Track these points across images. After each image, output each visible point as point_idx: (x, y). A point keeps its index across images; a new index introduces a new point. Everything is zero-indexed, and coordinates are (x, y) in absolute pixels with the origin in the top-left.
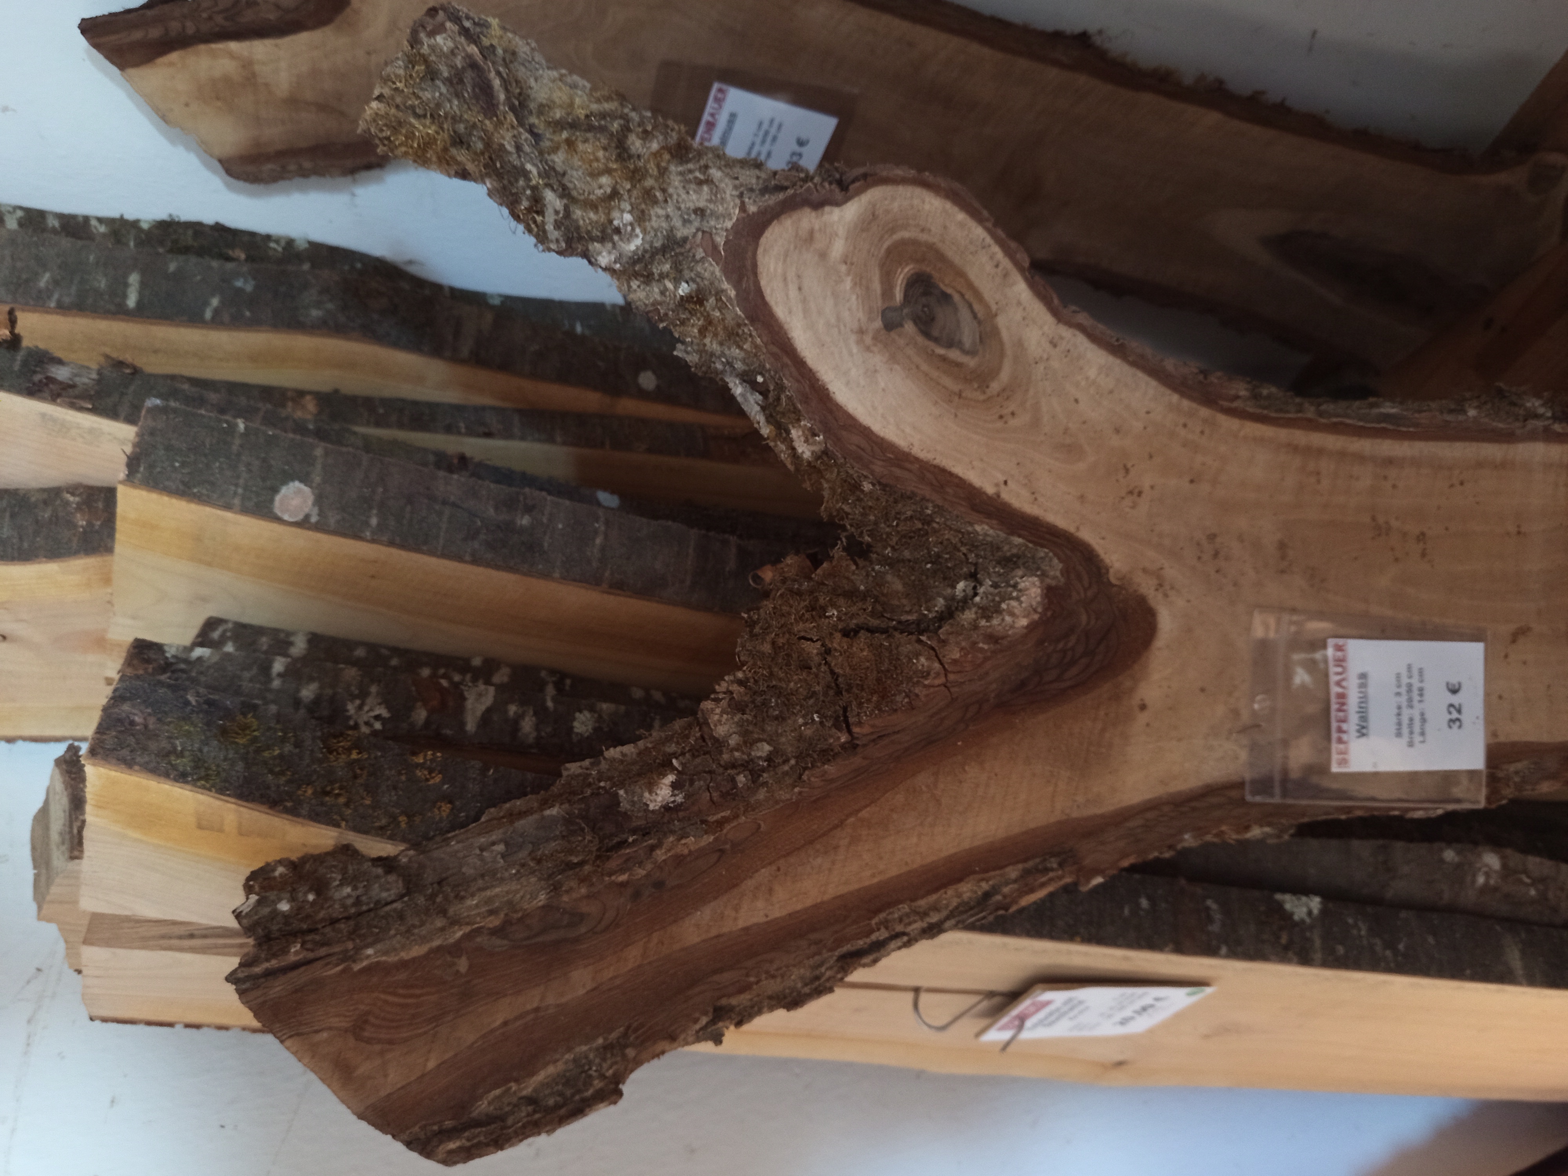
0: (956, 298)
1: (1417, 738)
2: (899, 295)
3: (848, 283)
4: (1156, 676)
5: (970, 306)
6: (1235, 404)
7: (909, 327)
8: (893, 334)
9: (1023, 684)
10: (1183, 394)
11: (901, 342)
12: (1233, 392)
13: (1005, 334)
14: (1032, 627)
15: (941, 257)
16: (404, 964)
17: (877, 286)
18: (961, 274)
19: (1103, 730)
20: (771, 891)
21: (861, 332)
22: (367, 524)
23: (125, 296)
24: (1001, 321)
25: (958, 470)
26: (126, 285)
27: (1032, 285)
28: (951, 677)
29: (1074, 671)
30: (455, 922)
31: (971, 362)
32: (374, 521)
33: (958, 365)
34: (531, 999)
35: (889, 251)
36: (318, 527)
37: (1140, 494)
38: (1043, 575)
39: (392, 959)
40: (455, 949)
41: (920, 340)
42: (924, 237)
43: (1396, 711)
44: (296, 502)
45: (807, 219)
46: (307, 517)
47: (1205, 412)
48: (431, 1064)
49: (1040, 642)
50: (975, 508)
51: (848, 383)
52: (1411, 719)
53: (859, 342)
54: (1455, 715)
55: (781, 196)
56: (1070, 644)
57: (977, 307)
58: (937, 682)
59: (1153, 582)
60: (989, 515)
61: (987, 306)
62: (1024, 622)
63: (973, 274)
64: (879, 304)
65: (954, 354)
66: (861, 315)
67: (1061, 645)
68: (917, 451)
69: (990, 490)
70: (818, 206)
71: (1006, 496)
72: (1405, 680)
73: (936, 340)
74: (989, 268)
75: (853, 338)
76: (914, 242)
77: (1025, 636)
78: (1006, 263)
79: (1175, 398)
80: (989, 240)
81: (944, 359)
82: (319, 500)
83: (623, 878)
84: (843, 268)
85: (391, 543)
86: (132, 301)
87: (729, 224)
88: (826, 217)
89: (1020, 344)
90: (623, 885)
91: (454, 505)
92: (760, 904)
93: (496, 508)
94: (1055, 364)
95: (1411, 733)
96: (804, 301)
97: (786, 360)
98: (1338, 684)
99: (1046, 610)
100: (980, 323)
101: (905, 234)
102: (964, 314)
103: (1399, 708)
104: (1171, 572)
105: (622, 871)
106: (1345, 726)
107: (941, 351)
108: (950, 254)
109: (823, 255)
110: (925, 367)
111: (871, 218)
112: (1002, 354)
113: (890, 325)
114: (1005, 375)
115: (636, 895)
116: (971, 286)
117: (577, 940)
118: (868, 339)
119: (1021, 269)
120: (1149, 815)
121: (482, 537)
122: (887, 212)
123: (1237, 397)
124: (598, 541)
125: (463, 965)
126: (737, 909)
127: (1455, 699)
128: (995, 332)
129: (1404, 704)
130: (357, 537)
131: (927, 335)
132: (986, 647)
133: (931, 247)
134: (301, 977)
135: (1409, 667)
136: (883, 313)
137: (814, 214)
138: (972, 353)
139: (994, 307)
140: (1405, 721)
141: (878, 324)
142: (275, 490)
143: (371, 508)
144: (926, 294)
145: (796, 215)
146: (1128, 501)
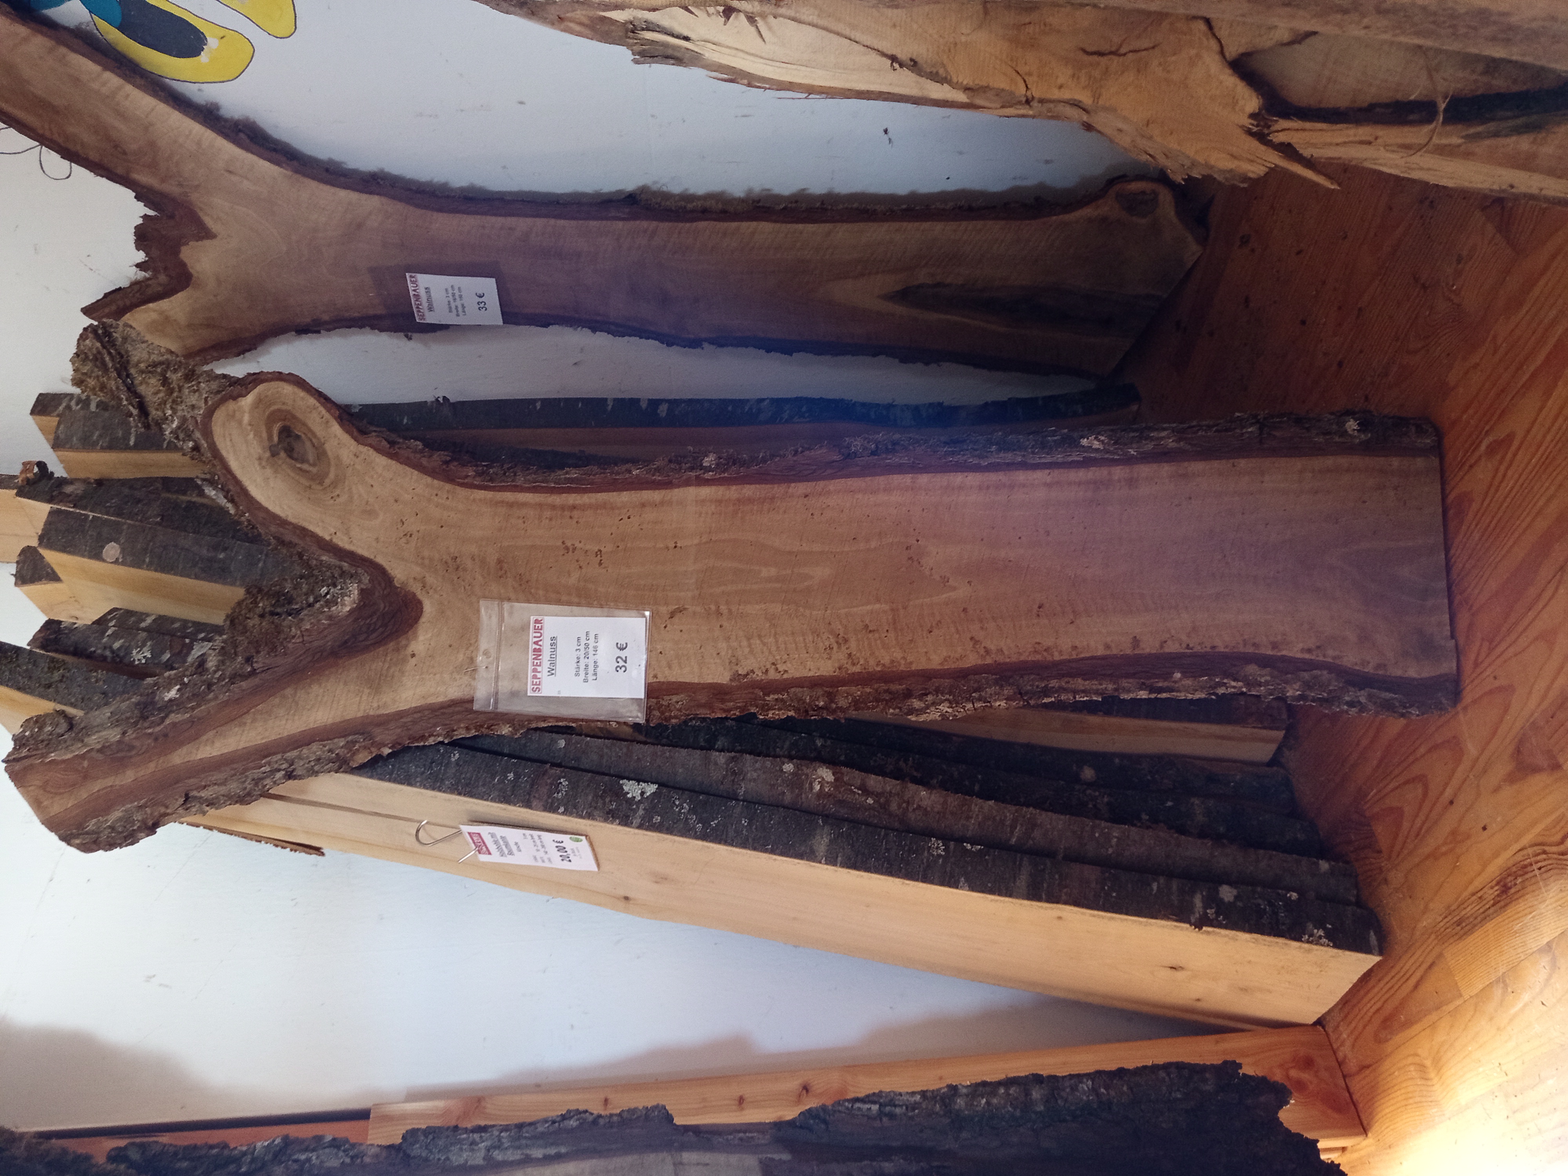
0: (303, 436)
1: (590, 677)
2: (276, 439)
3: (251, 436)
4: (421, 638)
5: (311, 440)
6: (466, 481)
7: (283, 454)
8: (275, 458)
9: (346, 642)
10: (434, 478)
11: (280, 462)
12: (464, 474)
13: (330, 453)
14: (351, 612)
15: (294, 417)
16: (64, 761)
17: (265, 435)
18: (304, 424)
19: (389, 668)
20: (213, 742)
21: (260, 459)
22: (144, 561)
23: (129, 440)
24: (327, 447)
25: (311, 528)
26: (130, 434)
27: (342, 425)
28: (305, 638)
29: (375, 635)
30: (86, 745)
31: (314, 470)
32: (147, 560)
33: (307, 472)
34: (109, 782)
35: (268, 417)
36: (124, 564)
37: (411, 536)
38: (360, 582)
39: (60, 759)
40: (83, 757)
41: (288, 460)
42: (284, 407)
43: (576, 660)
44: (112, 552)
45: (231, 405)
46: (117, 559)
47: (448, 486)
48: (69, 805)
49: (356, 620)
50: (320, 548)
51: (256, 486)
52: (587, 666)
53: (260, 464)
54: (621, 663)
55: (219, 396)
56: (374, 620)
57: (314, 440)
58: (298, 641)
59: (420, 585)
60: (329, 551)
61: (318, 439)
62: (348, 609)
63: (310, 424)
64: (267, 444)
65: (305, 466)
66: (260, 451)
67: (368, 621)
68: (291, 519)
69: (327, 538)
70: (235, 398)
71: (335, 540)
72: (583, 641)
73: (296, 460)
74: (318, 420)
75: (257, 462)
76: (279, 410)
77: (347, 616)
78: (327, 415)
79: (429, 480)
80: (318, 404)
81: (300, 469)
82: (123, 551)
83: (150, 731)
84: (249, 428)
85: (156, 570)
86: (132, 443)
87: (201, 412)
88: (239, 404)
89: (338, 458)
90: (150, 734)
91: (187, 549)
92: (208, 748)
93: (208, 550)
94: (358, 467)
95: (586, 674)
96: (233, 446)
97: (229, 476)
98: (536, 643)
99: (360, 601)
100: (317, 448)
101: (275, 407)
102: (308, 444)
103: (578, 658)
104: (430, 579)
105: (149, 728)
106: (539, 669)
107: (299, 465)
108: (298, 415)
109: (240, 422)
110: (292, 474)
111: (259, 401)
112: (329, 464)
113: (274, 454)
114: (332, 476)
115: (156, 739)
116: (310, 430)
117: (131, 757)
118: (264, 463)
119: (336, 419)
120: (416, 716)
121: (200, 565)
122: (266, 396)
123: (467, 476)
124: (260, 565)
125: (86, 764)
126: (198, 749)
127: (623, 654)
128: (324, 453)
129: (582, 656)
130: (139, 567)
131: (291, 457)
132: (325, 622)
133: (288, 412)
134: (26, 762)
135: (587, 633)
136: (270, 447)
137: (234, 402)
138: (314, 465)
139: (322, 440)
140: (582, 667)
141: (268, 454)
142: (103, 547)
143: (146, 554)
144: (289, 436)
145: (226, 404)
146: (404, 540)
